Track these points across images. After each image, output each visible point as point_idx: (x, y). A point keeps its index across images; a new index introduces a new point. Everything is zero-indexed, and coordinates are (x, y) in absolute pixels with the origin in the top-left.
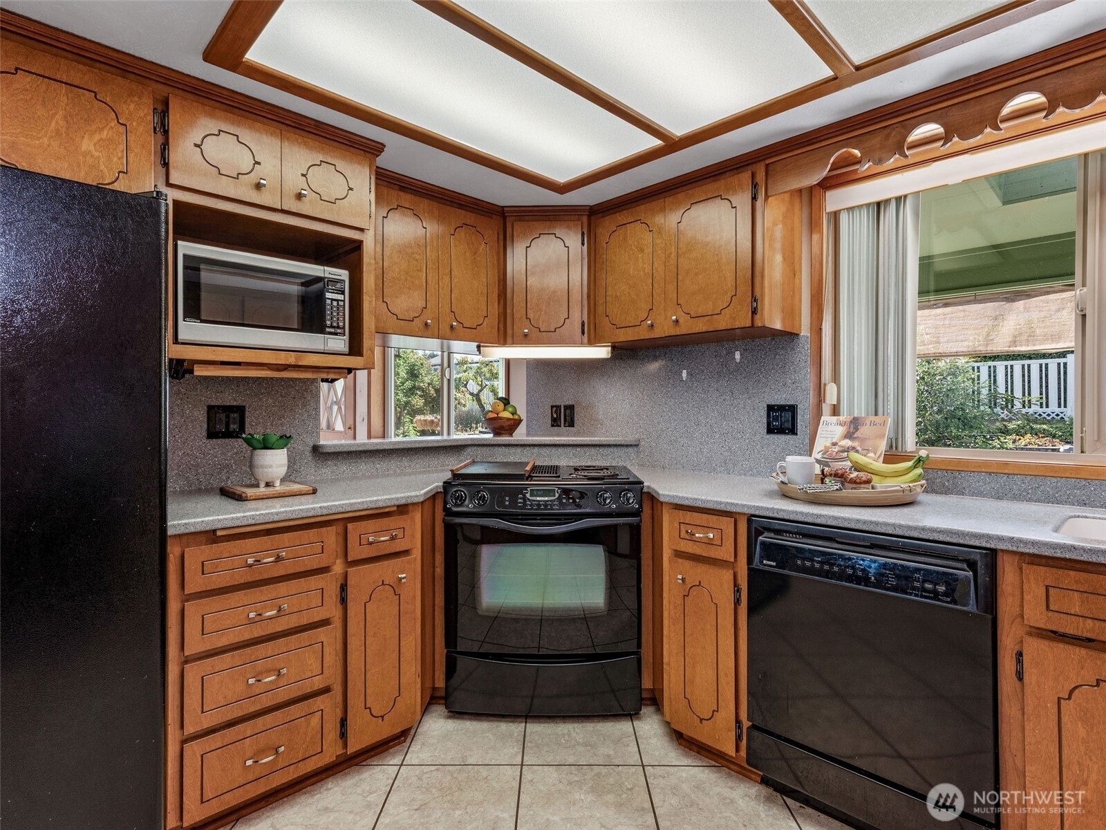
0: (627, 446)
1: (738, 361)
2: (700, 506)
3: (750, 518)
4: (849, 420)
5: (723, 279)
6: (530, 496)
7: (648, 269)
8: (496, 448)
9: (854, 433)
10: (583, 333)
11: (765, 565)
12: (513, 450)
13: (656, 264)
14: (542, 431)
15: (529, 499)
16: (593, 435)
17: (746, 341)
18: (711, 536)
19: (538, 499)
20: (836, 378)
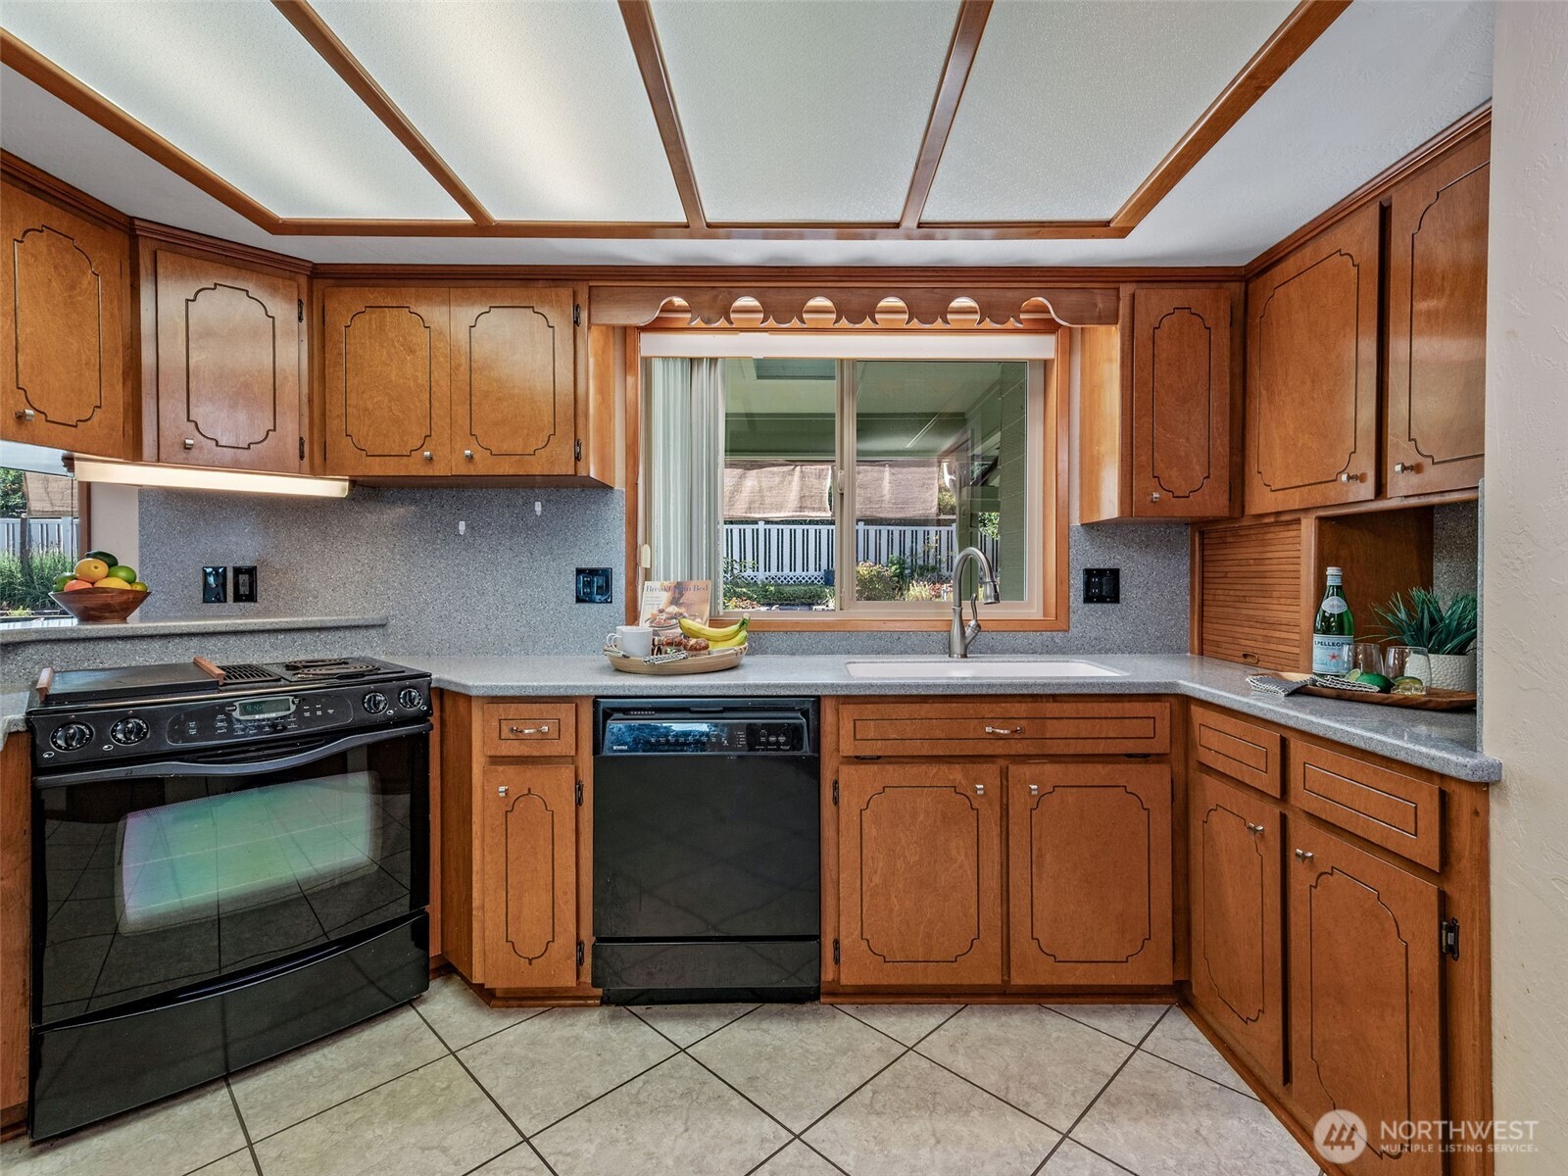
0: (367, 627)
1: (539, 514)
2: (532, 694)
3: (596, 700)
4: (673, 585)
5: (537, 412)
6: (242, 714)
7: (423, 379)
8: (102, 644)
9: (679, 599)
10: (302, 457)
11: (616, 751)
12: (143, 645)
13: (435, 374)
14: (180, 610)
15: (239, 720)
16: (295, 612)
17: (549, 490)
18: (545, 729)
19: (257, 717)
20: (648, 540)
